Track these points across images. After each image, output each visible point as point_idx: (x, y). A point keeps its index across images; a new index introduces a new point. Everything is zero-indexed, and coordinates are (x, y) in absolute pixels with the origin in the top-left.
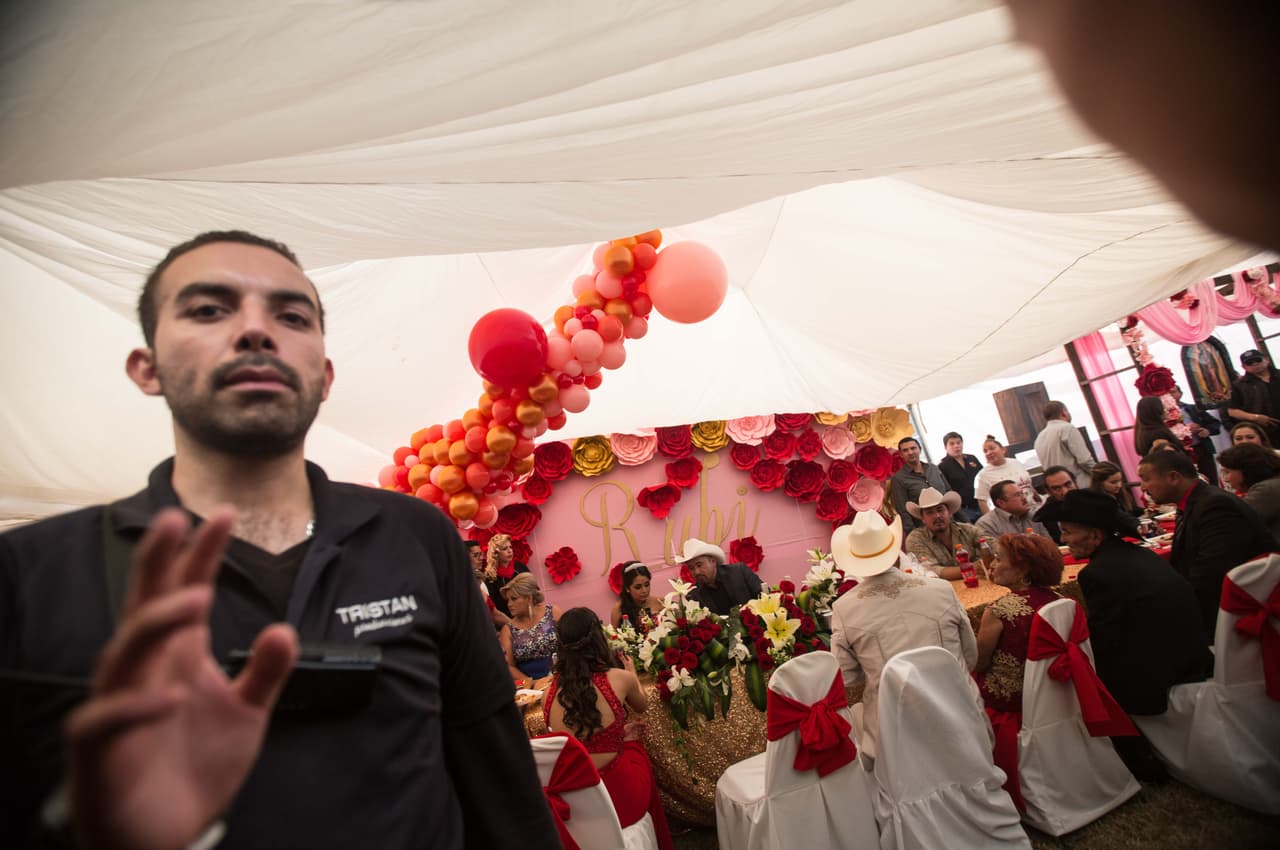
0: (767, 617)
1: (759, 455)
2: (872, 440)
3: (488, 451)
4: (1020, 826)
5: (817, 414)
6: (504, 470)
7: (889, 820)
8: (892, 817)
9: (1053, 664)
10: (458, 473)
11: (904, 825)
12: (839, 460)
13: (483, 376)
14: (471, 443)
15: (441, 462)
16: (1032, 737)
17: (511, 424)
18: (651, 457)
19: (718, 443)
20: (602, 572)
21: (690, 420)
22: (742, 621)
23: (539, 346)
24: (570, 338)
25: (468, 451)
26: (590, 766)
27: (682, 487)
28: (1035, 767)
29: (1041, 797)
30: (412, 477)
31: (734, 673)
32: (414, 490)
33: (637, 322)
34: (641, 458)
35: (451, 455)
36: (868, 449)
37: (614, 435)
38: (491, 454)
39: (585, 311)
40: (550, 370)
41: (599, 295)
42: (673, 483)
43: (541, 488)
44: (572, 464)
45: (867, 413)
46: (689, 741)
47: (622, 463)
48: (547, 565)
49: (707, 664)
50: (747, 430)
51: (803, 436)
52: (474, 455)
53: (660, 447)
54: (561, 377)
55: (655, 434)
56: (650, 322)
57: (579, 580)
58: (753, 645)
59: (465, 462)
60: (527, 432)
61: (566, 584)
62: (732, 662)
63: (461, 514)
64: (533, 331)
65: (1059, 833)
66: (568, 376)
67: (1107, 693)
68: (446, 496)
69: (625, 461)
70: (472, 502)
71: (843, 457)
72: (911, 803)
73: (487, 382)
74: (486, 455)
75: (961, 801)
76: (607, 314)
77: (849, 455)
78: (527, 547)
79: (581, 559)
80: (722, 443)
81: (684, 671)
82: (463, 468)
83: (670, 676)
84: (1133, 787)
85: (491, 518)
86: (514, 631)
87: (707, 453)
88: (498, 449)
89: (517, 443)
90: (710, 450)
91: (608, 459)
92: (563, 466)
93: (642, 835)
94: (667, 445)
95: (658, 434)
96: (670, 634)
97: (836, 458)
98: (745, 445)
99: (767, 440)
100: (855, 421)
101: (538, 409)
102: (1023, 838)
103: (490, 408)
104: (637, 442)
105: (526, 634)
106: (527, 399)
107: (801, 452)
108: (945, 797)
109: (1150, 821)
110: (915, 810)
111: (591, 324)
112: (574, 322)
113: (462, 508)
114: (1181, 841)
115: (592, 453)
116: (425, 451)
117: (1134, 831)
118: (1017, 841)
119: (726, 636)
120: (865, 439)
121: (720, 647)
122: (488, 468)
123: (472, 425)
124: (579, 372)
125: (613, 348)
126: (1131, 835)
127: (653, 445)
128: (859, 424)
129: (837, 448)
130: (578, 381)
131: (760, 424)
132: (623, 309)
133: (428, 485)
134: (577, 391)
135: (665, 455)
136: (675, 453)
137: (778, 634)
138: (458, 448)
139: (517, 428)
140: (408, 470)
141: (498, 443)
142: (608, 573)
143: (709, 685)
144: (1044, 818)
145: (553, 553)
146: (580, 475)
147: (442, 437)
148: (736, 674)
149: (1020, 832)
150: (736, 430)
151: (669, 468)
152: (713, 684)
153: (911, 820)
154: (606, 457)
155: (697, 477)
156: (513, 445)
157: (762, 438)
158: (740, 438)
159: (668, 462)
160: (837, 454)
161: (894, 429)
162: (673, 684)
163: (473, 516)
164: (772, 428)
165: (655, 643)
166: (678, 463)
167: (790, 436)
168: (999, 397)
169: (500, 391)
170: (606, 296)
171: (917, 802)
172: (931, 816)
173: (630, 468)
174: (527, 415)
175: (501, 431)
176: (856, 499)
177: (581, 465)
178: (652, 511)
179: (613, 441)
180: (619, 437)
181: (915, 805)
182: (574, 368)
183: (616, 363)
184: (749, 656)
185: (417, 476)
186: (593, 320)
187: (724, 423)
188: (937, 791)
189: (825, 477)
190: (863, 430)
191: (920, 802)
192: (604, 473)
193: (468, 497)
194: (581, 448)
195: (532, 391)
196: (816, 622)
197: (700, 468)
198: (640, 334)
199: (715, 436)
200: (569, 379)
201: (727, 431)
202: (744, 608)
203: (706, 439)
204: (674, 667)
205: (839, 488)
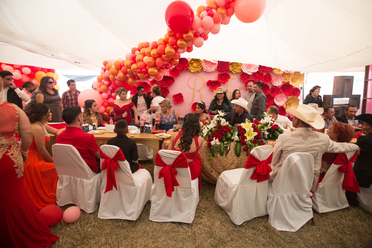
0: (247, 130)
1: (249, 78)
2: (289, 82)
3: (164, 54)
4: (311, 208)
5: (273, 69)
6: (168, 62)
7: (273, 198)
8: (274, 197)
9: (341, 167)
10: (153, 60)
11: (277, 200)
12: (276, 86)
13: (169, 26)
14: (160, 50)
15: (148, 55)
16: (324, 185)
17: (174, 46)
18: (214, 70)
19: (237, 71)
20: (190, 103)
21: (231, 61)
22: (238, 129)
23: (191, 19)
24: (202, 19)
25: (158, 53)
26: (186, 161)
27: (222, 82)
28: (320, 193)
29: (319, 202)
30: (137, 58)
31: (232, 144)
32: (137, 63)
33: (227, 18)
34: (211, 70)
35: (152, 53)
36: (286, 85)
37: (204, 60)
38: (166, 55)
39: (210, 9)
40: (192, 29)
41: (216, 4)
42: (219, 81)
43: (176, 73)
44: (188, 67)
45: (290, 72)
46: (213, 160)
47: (204, 70)
48: (173, 97)
49: (224, 139)
50: (248, 69)
51: (266, 75)
52: (159, 55)
53: (218, 68)
54: (195, 33)
55: (217, 63)
56: (231, 19)
57: (182, 104)
58: (240, 137)
59: (156, 56)
60: (179, 50)
61: (178, 105)
62: (233, 140)
63: (152, 74)
64: (190, 13)
65: (320, 212)
66: (198, 33)
67: (356, 179)
68: (147, 67)
69: (206, 70)
70: (156, 71)
71: (277, 85)
72: (282, 195)
73: (169, 29)
74: (163, 56)
75: (297, 198)
76: (217, 12)
77: (279, 85)
78: (168, 90)
79: (184, 98)
80: (239, 71)
81: (217, 140)
82: (155, 59)
83: (212, 140)
84: (347, 205)
85: (161, 77)
86: (162, 116)
87: (233, 73)
88: (169, 54)
89: (175, 54)
90: (234, 73)
91: (200, 68)
92: (185, 67)
93: (196, 183)
94: (220, 67)
95: (218, 63)
96: (214, 127)
97: (275, 85)
98: (246, 73)
99: (254, 74)
100: (285, 74)
101: (185, 43)
102: (311, 211)
103: (168, 39)
104: (211, 64)
105: (166, 118)
106: (182, 38)
107: (264, 80)
108: (292, 196)
109: (349, 215)
110: (282, 198)
111: (211, 15)
112: (205, 13)
113: (152, 72)
114: (359, 224)
115: (195, 64)
116: (142, 50)
117: (344, 217)
118: (310, 211)
119: (232, 132)
120: (286, 81)
121: (230, 135)
122: (163, 60)
123: (160, 44)
124: (202, 33)
125: (216, 26)
126: (342, 218)
127: (216, 66)
128: (286, 76)
129: (276, 82)
130: (201, 36)
131: (253, 68)
132: (224, 11)
133: (142, 62)
134: (200, 39)
135: (219, 71)
136: (222, 71)
137: (249, 135)
138: (154, 52)
139: (177, 48)
140: (136, 56)
141: (169, 52)
142: (192, 104)
143: (224, 146)
144: (317, 207)
145: (176, 94)
146: (190, 71)
147: (149, 47)
148: (233, 144)
149: (311, 210)
150: (245, 68)
151: (219, 75)
152: (225, 146)
153: (280, 200)
154: (199, 67)
155: (228, 81)
156: (174, 54)
157: (252, 73)
158: (245, 71)
159: (220, 73)
160: (275, 84)
161: (297, 80)
162: (213, 143)
163: (156, 76)
164: (257, 70)
165: (209, 129)
166: (223, 74)
167: (262, 74)
168: (336, 78)
169: (173, 33)
170: (219, 5)
171: (284, 195)
172: (286, 200)
173: (206, 72)
174: (181, 44)
175: (171, 48)
176: (277, 100)
177: (191, 68)
178: (210, 88)
179: (203, 62)
180: (205, 61)
181: (283, 196)
182: (201, 30)
183: (215, 32)
184: (238, 140)
185: (139, 58)
186: (212, 13)
187: (241, 64)
188: (291, 194)
189: (269, 90)
190: (287, 78)
191: (285, 196)
192: (197, 72)
193: (155, 69)
194: (192, 62)
195: (184, 35)
196: (262, 135)
197: (229, 78)
198: (226, 23)
199: (237, 68)
200: (198, 34)
201: (241, 67)
202: (239, 125)
203: (234, 68)
204: (214, 138)
205: (272, 95)
